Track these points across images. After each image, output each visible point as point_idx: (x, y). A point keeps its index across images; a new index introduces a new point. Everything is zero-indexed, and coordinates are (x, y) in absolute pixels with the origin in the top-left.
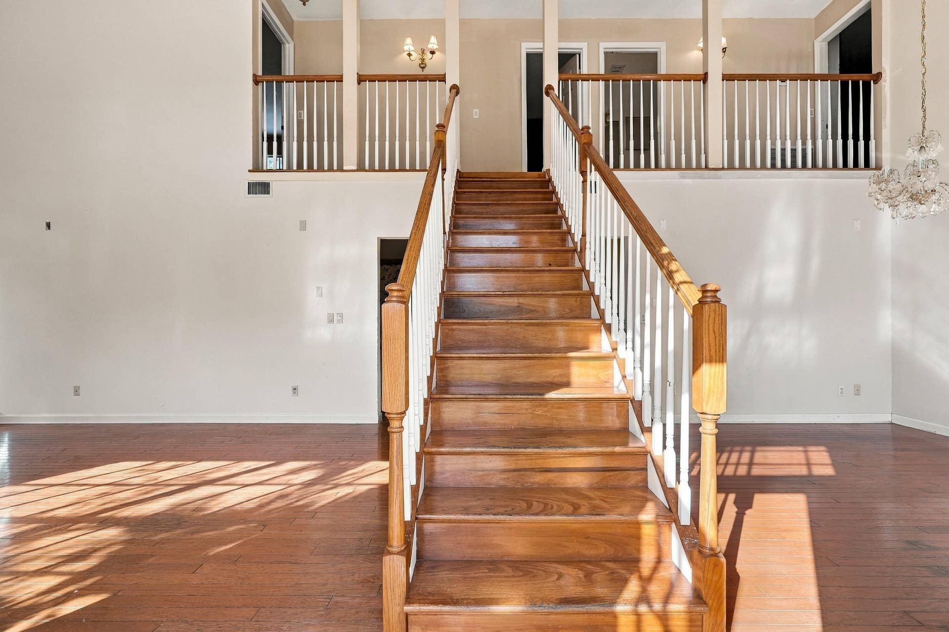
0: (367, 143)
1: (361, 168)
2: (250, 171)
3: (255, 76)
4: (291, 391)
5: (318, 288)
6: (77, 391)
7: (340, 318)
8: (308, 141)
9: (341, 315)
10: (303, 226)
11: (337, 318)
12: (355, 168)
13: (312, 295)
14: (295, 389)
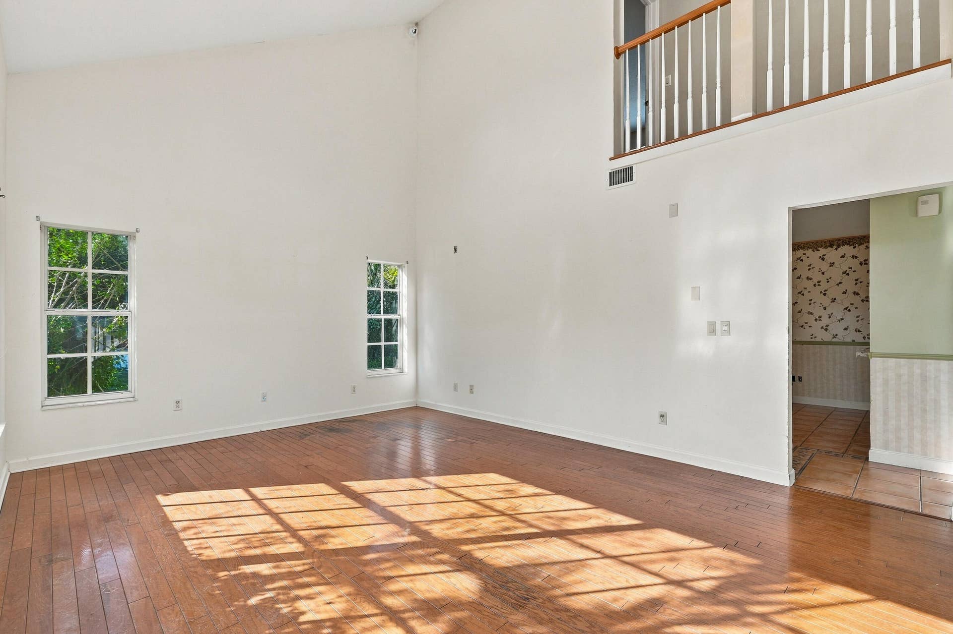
0: (770, 74)
1: (759, 113)
2: (611, 159)
3: (616, 48)
4: (657, 418)
5: (694, 288)
6: (471, 389)
7: (726, 328)
8: (679, 102)
9: (728, 324)
10: (674, 210)
11: (722, 328)
12: (750, 114)
13: (686, 300)
14: (662, 416)
